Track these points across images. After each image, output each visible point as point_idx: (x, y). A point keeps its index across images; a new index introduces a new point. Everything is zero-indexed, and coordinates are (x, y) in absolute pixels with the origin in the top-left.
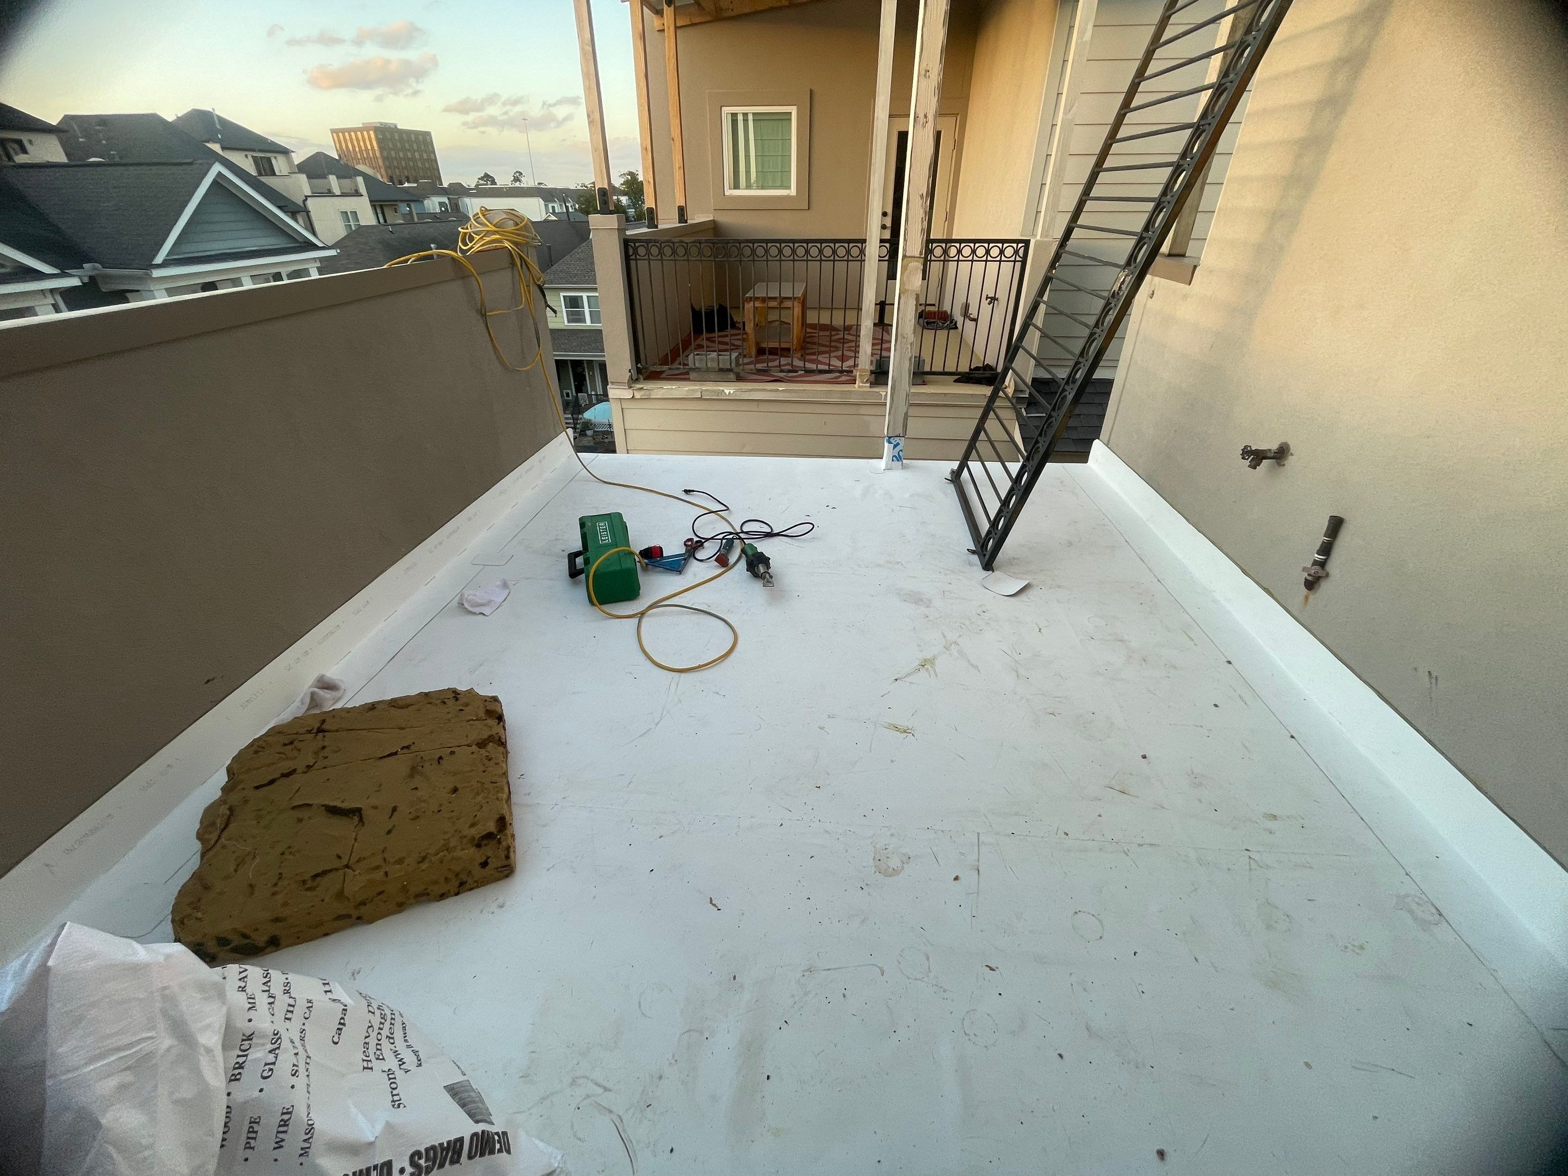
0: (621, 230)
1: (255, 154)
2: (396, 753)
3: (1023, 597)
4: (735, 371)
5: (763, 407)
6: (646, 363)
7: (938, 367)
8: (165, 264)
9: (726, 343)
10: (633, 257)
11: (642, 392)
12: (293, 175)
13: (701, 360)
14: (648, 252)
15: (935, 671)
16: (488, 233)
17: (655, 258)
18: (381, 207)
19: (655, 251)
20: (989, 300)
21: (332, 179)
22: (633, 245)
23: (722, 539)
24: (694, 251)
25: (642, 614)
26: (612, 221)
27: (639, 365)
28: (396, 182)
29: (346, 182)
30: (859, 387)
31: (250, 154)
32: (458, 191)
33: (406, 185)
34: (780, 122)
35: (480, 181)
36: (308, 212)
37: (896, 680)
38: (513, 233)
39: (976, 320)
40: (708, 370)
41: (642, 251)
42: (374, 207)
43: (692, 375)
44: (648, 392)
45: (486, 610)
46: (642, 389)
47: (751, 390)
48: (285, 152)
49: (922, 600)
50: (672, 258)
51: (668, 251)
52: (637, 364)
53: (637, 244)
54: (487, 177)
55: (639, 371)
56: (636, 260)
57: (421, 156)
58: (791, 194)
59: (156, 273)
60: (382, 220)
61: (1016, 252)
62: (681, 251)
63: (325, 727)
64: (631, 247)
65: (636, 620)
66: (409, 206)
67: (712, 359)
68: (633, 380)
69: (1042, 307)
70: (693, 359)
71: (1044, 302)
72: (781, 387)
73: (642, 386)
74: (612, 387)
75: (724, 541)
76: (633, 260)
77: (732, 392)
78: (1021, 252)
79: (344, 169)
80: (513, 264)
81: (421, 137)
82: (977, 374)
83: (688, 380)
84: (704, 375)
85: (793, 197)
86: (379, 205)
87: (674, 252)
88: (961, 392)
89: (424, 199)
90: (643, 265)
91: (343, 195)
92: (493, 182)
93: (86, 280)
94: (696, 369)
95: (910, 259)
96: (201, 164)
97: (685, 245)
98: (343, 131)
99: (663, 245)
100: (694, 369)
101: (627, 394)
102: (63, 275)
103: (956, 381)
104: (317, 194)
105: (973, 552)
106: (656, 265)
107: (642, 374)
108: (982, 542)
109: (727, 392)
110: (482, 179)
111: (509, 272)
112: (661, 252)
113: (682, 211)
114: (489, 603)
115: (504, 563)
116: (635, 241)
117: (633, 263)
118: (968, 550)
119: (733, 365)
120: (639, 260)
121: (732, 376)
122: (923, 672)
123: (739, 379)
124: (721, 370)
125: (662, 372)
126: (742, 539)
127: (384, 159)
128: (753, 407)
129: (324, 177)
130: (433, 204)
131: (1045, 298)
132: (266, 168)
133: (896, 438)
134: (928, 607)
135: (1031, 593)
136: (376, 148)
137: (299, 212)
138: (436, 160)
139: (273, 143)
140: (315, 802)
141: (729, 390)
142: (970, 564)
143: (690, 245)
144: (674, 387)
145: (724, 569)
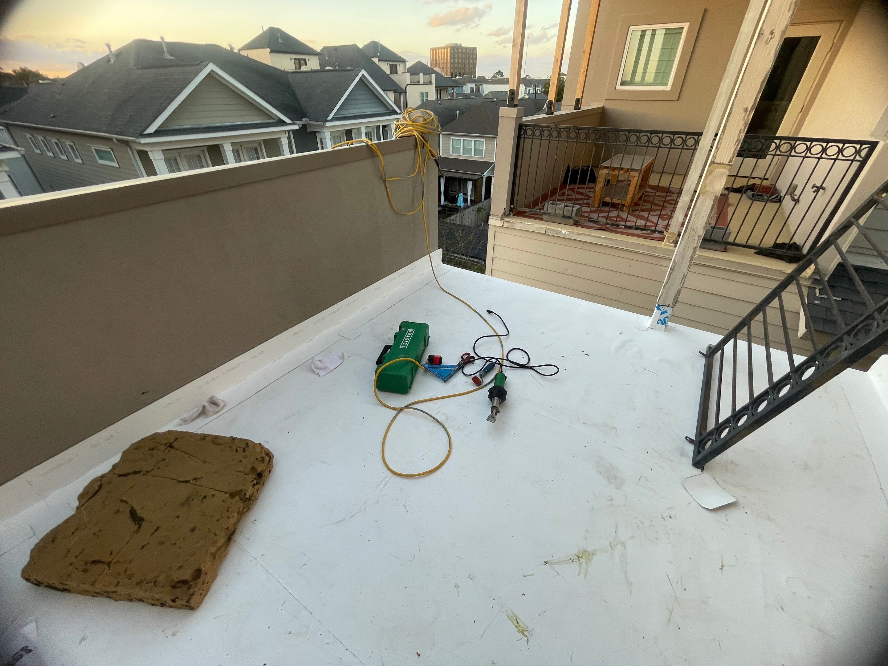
0: (518, 118)
1: (391, 63)
2: (187, 482)
3: (721, 516)
4: (574, 218)
5: (586, 247)
6: (517, 205)
7: (741, 240)
8: (332, 120)
9: (581, 194)
10: (523, 136)
11: (509, 224)
12: (404, 74)
13: (552, 208)
14: (534, 134)
15: (587, 569)
16: (407, 126)
17: (537, 138)
18: (440, 90)
19: (538, 133)
20: (815, 188)
21: (421, 75)
22: (524, 128)
23: (487, 361)
24: (564, 134)
25: (400, 410)
26: (512, 112)
27: (512, 206)
28: (454, 76)
29: (427, 77)
30: (665, 245)
31: (389, 63)
32: (483, 80)
33: (457, 77)
34: (672, 35)
35: (495, 75)
36: (406, 93)
37: (546, 562)
38: (421, 126)
39: (797, 201)
40: (555, 215)
41: (529, 132)
42: (437, 90)
43: (544, 217)
44: (512, 224)
45: (322, 373)
46: (509, 221)
47: (580, 234)
48: (404, 61)
49: (616, 479)
50: (548, 138)
51: (546, 133)
52: (510, 205)
53: (527, 128)
54: (500, 73)
55: (511, 210)
56: (524, 138)
57: (469, 61)
58: (667, 89)
59: (328, 124)
60: (439, 97)
61: (858, 152)
62: (555, 134)
63: (175, 444)
64: (523, 129)
65: (395, 412)
66: (453, 90)
67: (560, 209)
68: (505, 215)
69: (853, 232)
70: (549, 206)
71: (858, 226)
72: (603, 235)
73: (510, 220)
74: (492, 218)
75: (489, 363)
76: (523, 138)
77: (567, 233)
78: (863, 154)
79: (427, 71)
80: (416, 146)
81: (471, 51)
82: (779, 252)
83: (541, 219)
84: (553, 218)
85: (668, 91)
86: (439, 89)
87: (550, 135)
88: (759, 264)
89: (464, 85)
90: (528, 142)
91: (424, 84)
92: (502, 76)
93: (301, 127)
94: (547, 214)
95: (717, 165)
96: (357, 70)
97: (559, 130)
98: (436, 49)
99: (544, 129)
100: (546, 213)
101: (499, 223)
102: (293, 124)
103: (756, 253)
104: (413, 83)
105: (691, 441)
106: (536, 142)
107: (512, 212)
108: (705, 434)
109: (563, 232)
110: (496, 73)
111: (412, 153)
112: (542, 134)
113: (578, 101)
114: (325, 368)
115: (354, 339)
116: (526, 125)
117: (522, 140)
118: (686, 437)
119: (573, 215)
120: (527, 138)
121: (571, 221)
122: (574, 567)
123: (576, 224)
124: (564, 217)
125: (526, 212)
126: (501, 365)
127: (451, 63)
128: (580, 245)
129: (417, 74)
130: (467, 88)
131: (862, 221)
132: (394, 70)
133: (665, 307)
134: (617, 488)
135: (733, 513)
136: (449, 58)
137: (402, 93)
138: (476, 64)
139: (400, 57)
140: (130, 502)
141: (565, 231)
142: (682, 454)
143: (562, 130)
144: (529, 224)
145: (476, 387)
